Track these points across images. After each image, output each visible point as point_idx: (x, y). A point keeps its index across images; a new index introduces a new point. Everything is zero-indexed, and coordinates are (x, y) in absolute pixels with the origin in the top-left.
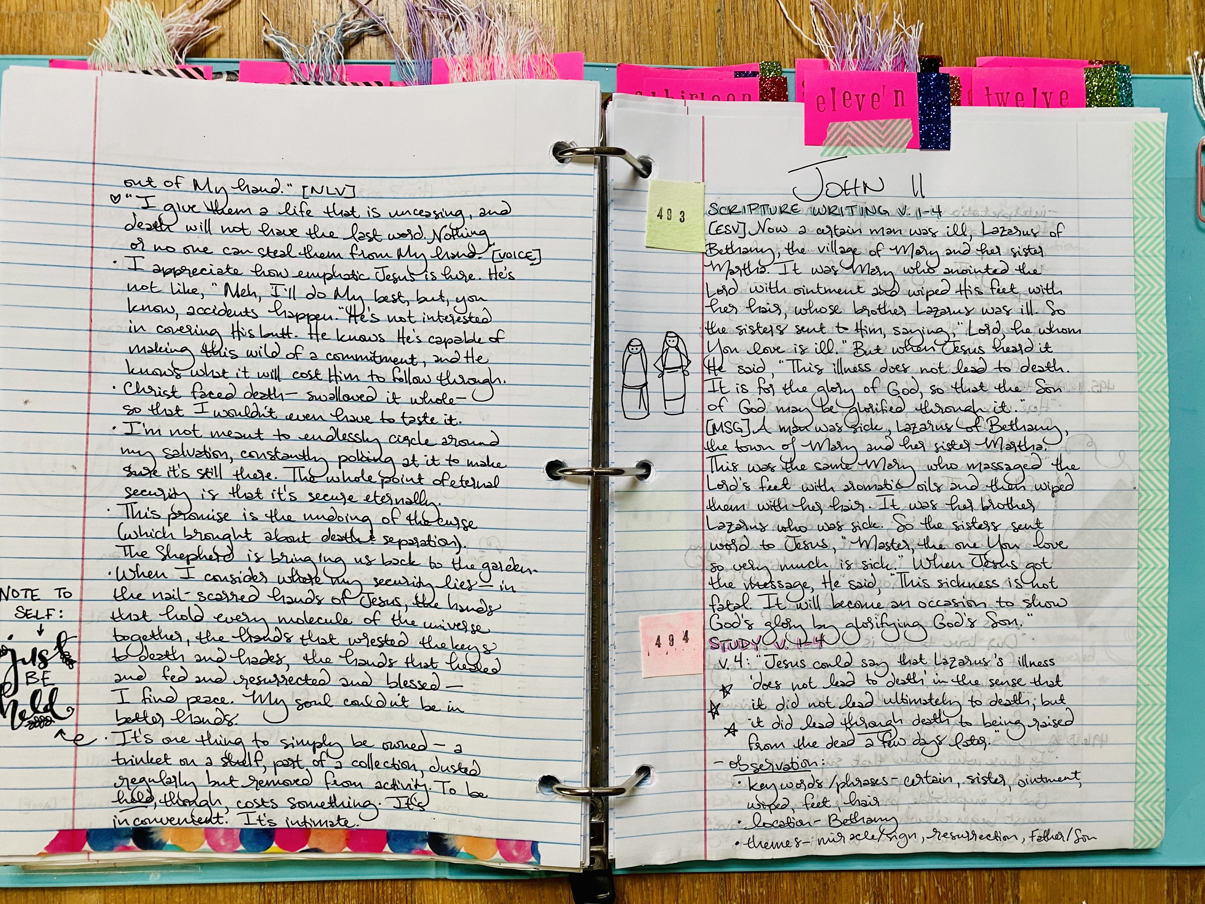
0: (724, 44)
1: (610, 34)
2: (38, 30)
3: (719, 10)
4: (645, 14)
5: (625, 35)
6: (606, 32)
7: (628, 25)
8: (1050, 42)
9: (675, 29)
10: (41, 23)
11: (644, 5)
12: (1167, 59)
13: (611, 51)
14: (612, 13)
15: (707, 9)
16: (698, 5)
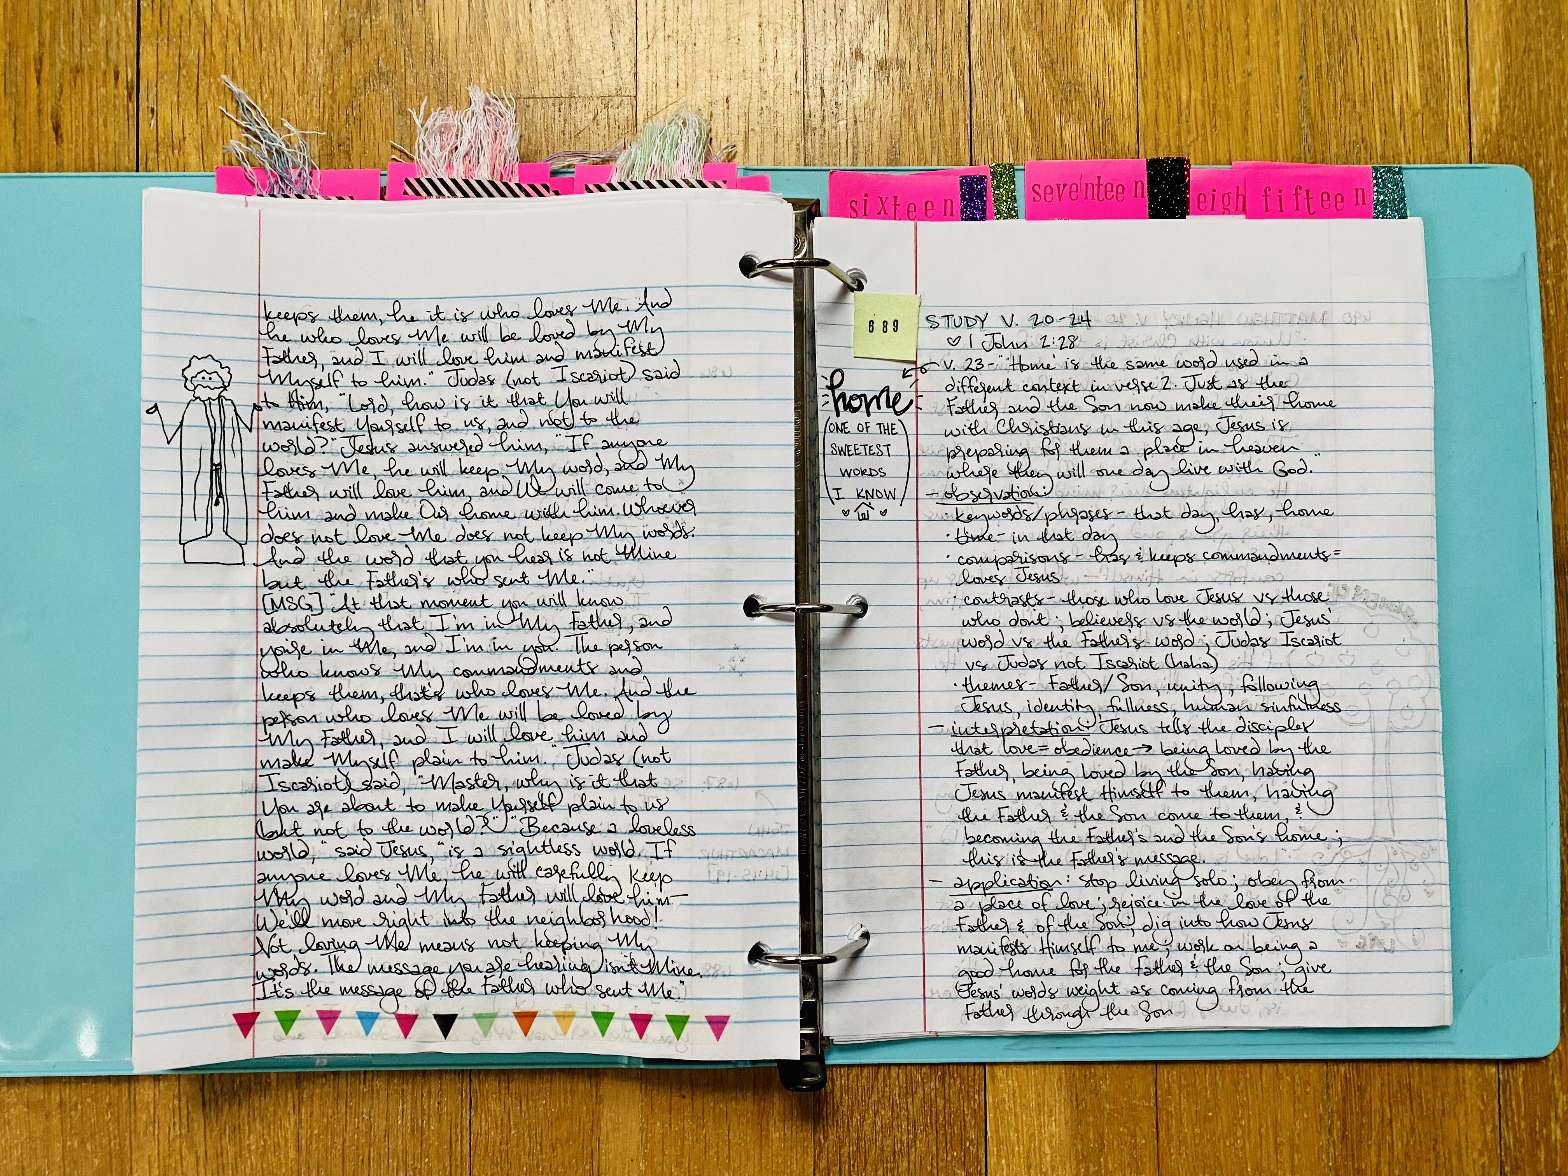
0: (1308, 113)
3: (1301, 77)
11: (1220, 74)
14: (1184, 82)
15: (1288, 76)
16: (1278, 71)
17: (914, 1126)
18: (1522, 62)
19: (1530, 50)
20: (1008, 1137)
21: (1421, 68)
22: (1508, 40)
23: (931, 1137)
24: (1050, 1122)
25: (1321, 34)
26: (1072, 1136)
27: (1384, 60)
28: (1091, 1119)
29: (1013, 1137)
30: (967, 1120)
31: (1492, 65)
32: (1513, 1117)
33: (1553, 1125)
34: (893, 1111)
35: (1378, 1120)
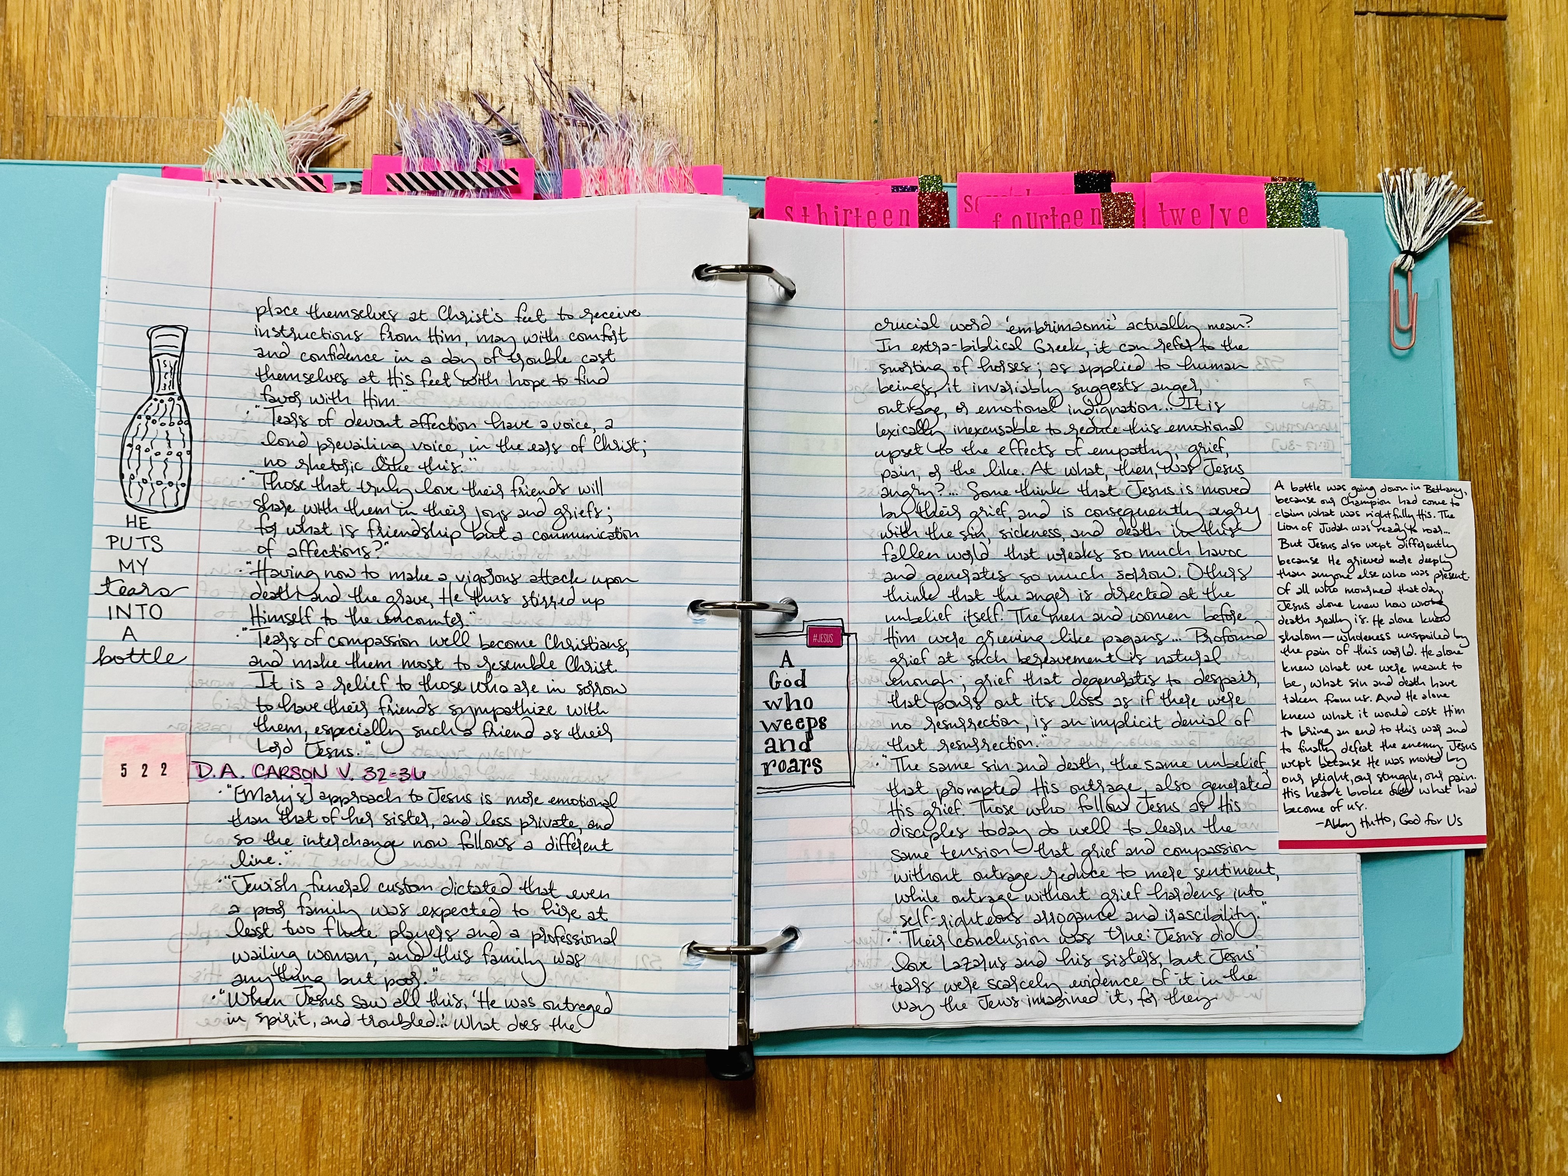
0: (881, 156)
1: (760, 145)
2: (152, 138)
3: (876, 121)
4: (797, 126)
5: (775, 147)
6: (755, 143)
7: (779, 135)
8: (1231, 157)
9: (829, 141)
10: (155, 129)
11: (796, 115)
12: (1357, 175)
13: (760, 163)
14: (762, 123)
15: (863, 119)
16: (854, 115)
17: (464, 1148)
18: (1089, 112)
19: (1097, 102)
20: (556, 1159)
21: (993, 116)
22: (1075, 92)
23: (480, 1159)
24: (598, 1144)
25: (896, 81)
26: (620, 1158)
27: (957, 108)
28: (640, 1140)
29: (562, 1160)
30: (518, 1141)
31: (1060, 114)
32: (1053, 1140)
33: (1092, 1149)
34: (443, 1132)
35: (923, 1142)
